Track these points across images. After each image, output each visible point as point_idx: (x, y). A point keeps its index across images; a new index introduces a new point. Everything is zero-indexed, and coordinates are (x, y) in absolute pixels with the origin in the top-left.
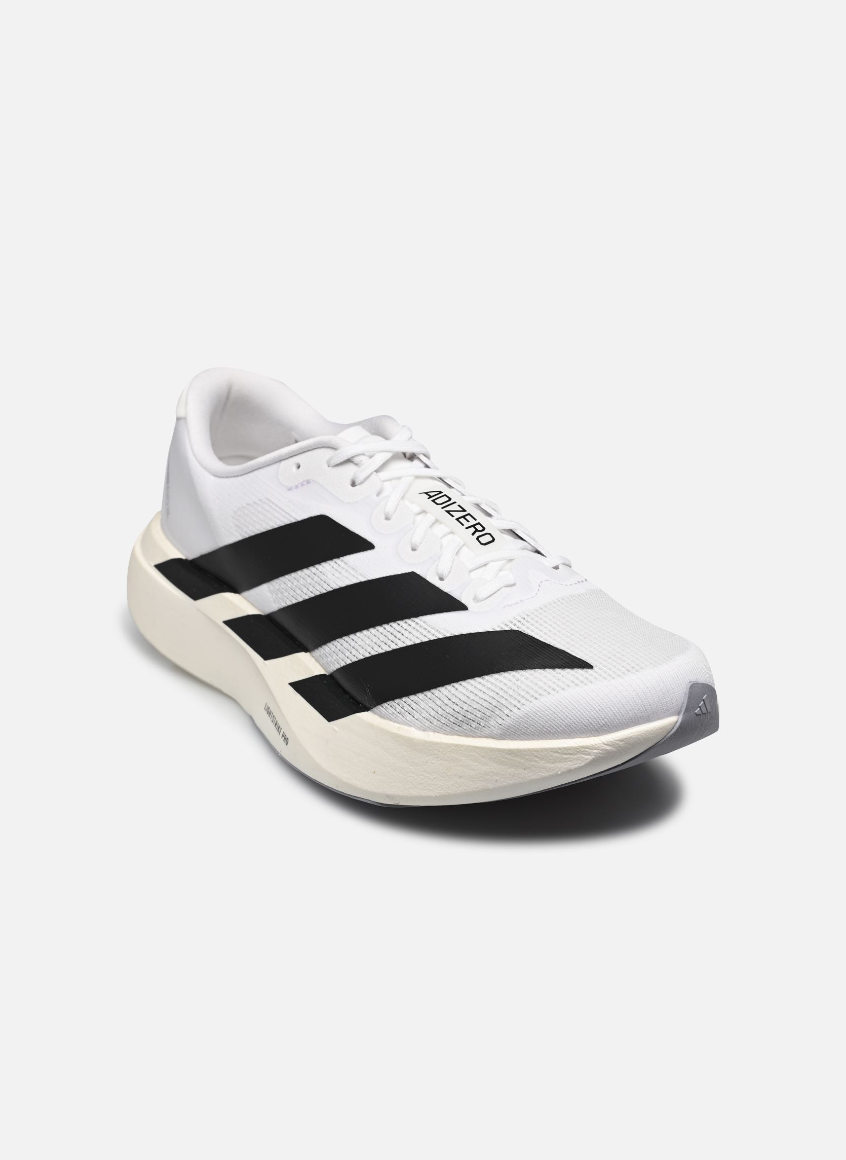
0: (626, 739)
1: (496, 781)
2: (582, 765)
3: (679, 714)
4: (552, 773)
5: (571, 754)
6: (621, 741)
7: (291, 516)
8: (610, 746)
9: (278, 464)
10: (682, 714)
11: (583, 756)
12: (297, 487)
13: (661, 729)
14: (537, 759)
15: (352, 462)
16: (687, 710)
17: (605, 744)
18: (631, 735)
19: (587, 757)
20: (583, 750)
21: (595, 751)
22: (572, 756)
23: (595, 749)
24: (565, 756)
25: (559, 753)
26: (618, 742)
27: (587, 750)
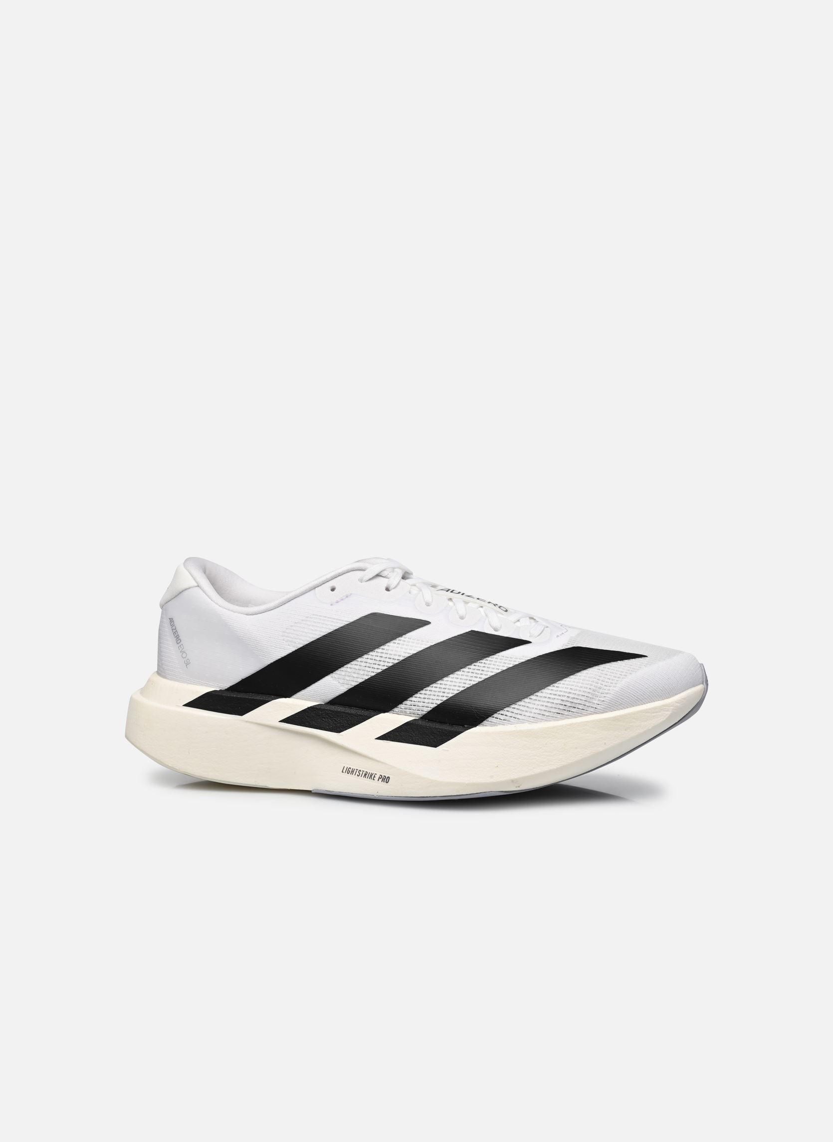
1: (605, 744)
2: (665, 719)
4: (645, 729)
5: (657, 712)
6: (684, 699)
7: (343, 621)
9: (313, 591)
12: (337, 602)
14: (634, 720)
15: (381, 576)
17: (677, 703)
19: (667, 713)
22: (658, 714)
25: (649, 712)
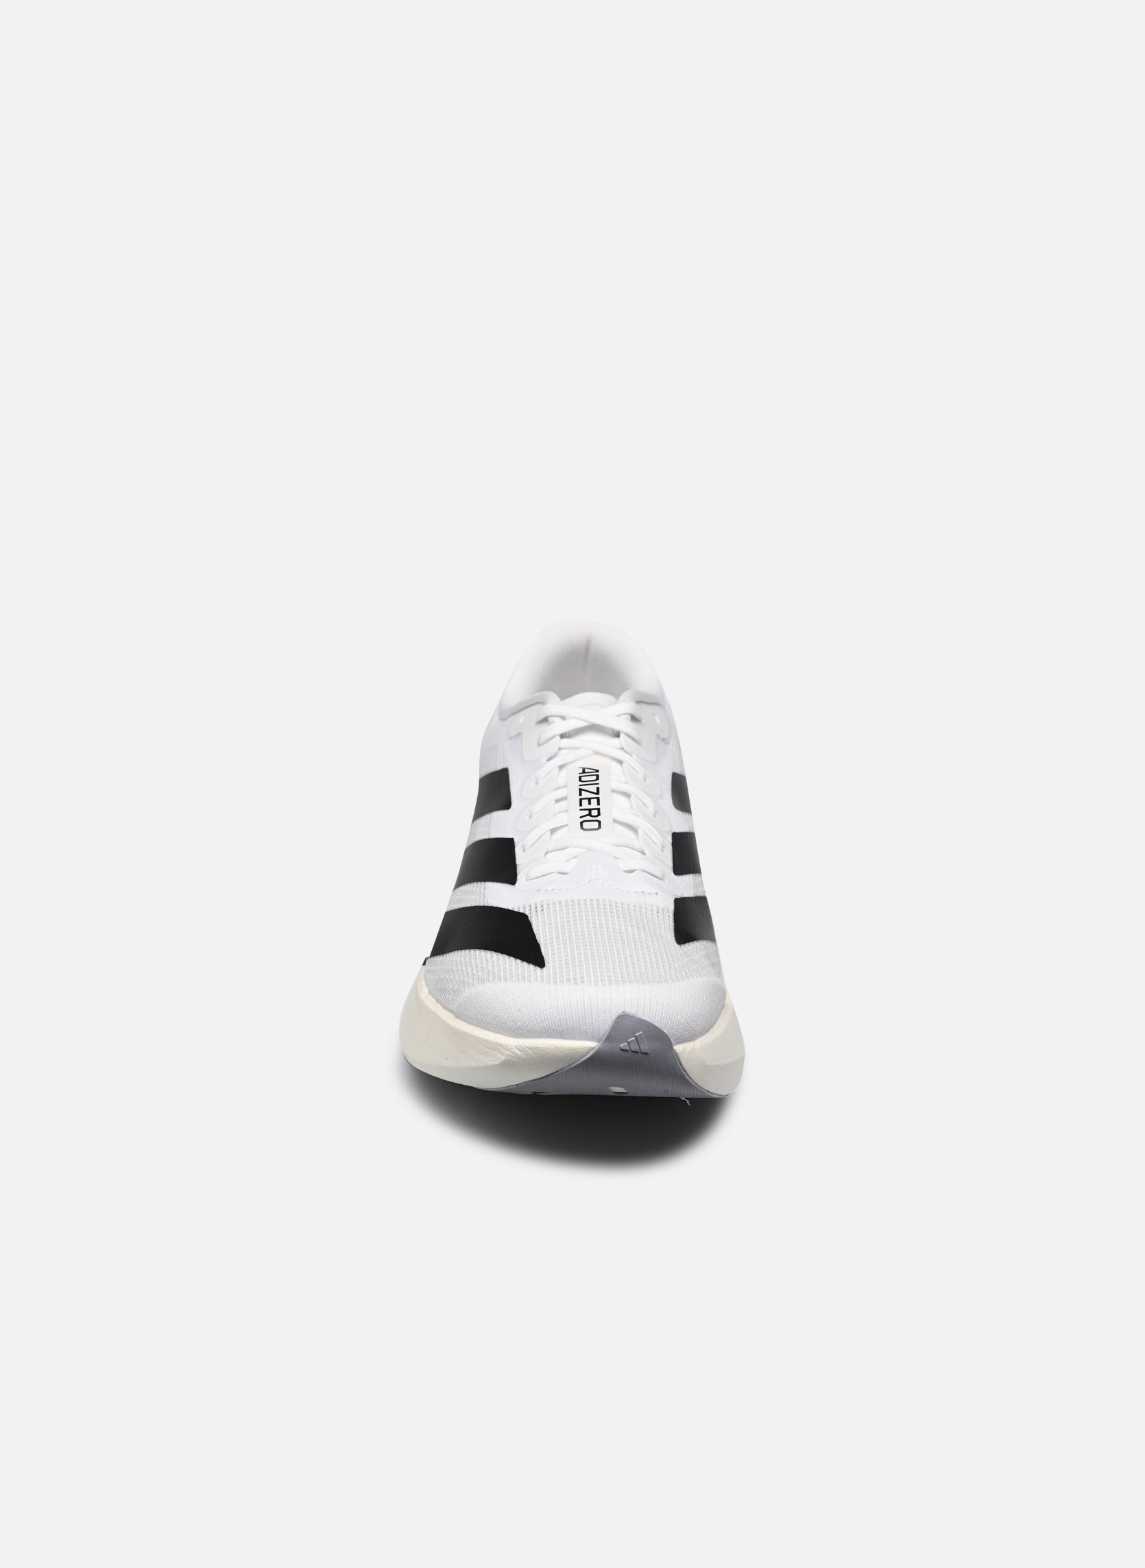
0: (535, 1048)
2: (497, 1063)
3: (599, 1042)
5: (490, 1049)
8: (520, 1051)
10: (601, 1042)
11: (498, 1054)
12: (513, 737)
13: (572, 1050)
14: (469, 1046)
15: (548, 721)
16: (609, 1038)
18: (539, 1046)
20: (499, 1047)
21: (507, 1052)
22: (491, 1051)
23: (507, 1050)
24: (487, 1050)
25: (482, 1044)
26: (527, 1049)
27: (501, 1048)
